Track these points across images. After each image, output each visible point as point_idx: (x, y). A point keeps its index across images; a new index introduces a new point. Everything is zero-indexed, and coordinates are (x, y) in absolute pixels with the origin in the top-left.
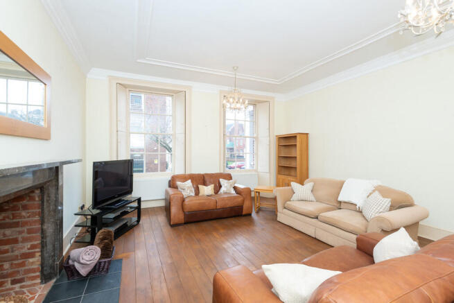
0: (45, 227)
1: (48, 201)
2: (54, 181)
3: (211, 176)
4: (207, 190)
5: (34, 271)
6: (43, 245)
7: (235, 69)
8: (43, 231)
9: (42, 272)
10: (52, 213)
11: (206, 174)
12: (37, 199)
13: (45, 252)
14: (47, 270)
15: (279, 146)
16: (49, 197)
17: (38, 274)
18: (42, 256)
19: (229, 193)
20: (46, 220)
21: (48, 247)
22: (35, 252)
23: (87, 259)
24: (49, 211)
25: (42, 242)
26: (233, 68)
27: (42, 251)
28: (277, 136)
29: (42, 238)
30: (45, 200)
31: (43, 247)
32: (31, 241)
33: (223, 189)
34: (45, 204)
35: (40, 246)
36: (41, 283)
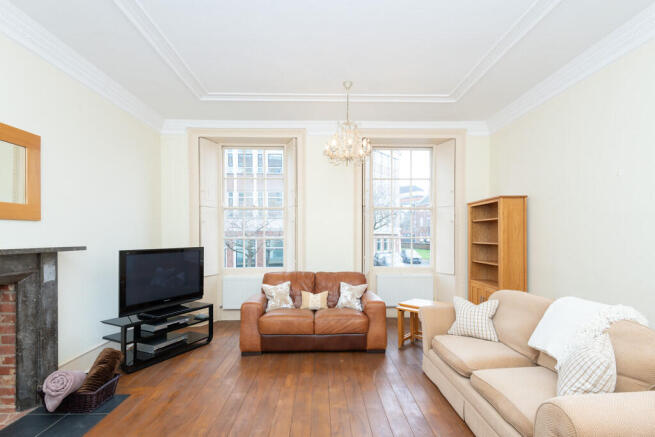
0: (20, 337)
1: (24, 302)
2: (33, 275)
3: (329, 276)
4: (314, 300)
5: (7, 392)
6: (18, 360)
7: (348, 86)
8: (18, 342)
9: (17, 394)
10: (31, 319)
11: (321, 274)
12: (11, 299)
13: (20, 370)
14: (25, 395)
15: (474, 223)
16: (26, 297)
17: (13, 397)
18: (17, 374)
19: (350, 309)
20: (21, 328)
21: (26, 363)
22: (9, 368)
23: (53, 388)
24: (26, 316)
25: (17, 356)
26: (344, 84)
27: (17, 368)
28: (469, 204)
29: (17, 350)
30: (20, 301)
31: (17, 363)
32: (5, 353)
33: (342, 301)
34: (20, 305)
35: (14, 361)
36: (16, 409)
